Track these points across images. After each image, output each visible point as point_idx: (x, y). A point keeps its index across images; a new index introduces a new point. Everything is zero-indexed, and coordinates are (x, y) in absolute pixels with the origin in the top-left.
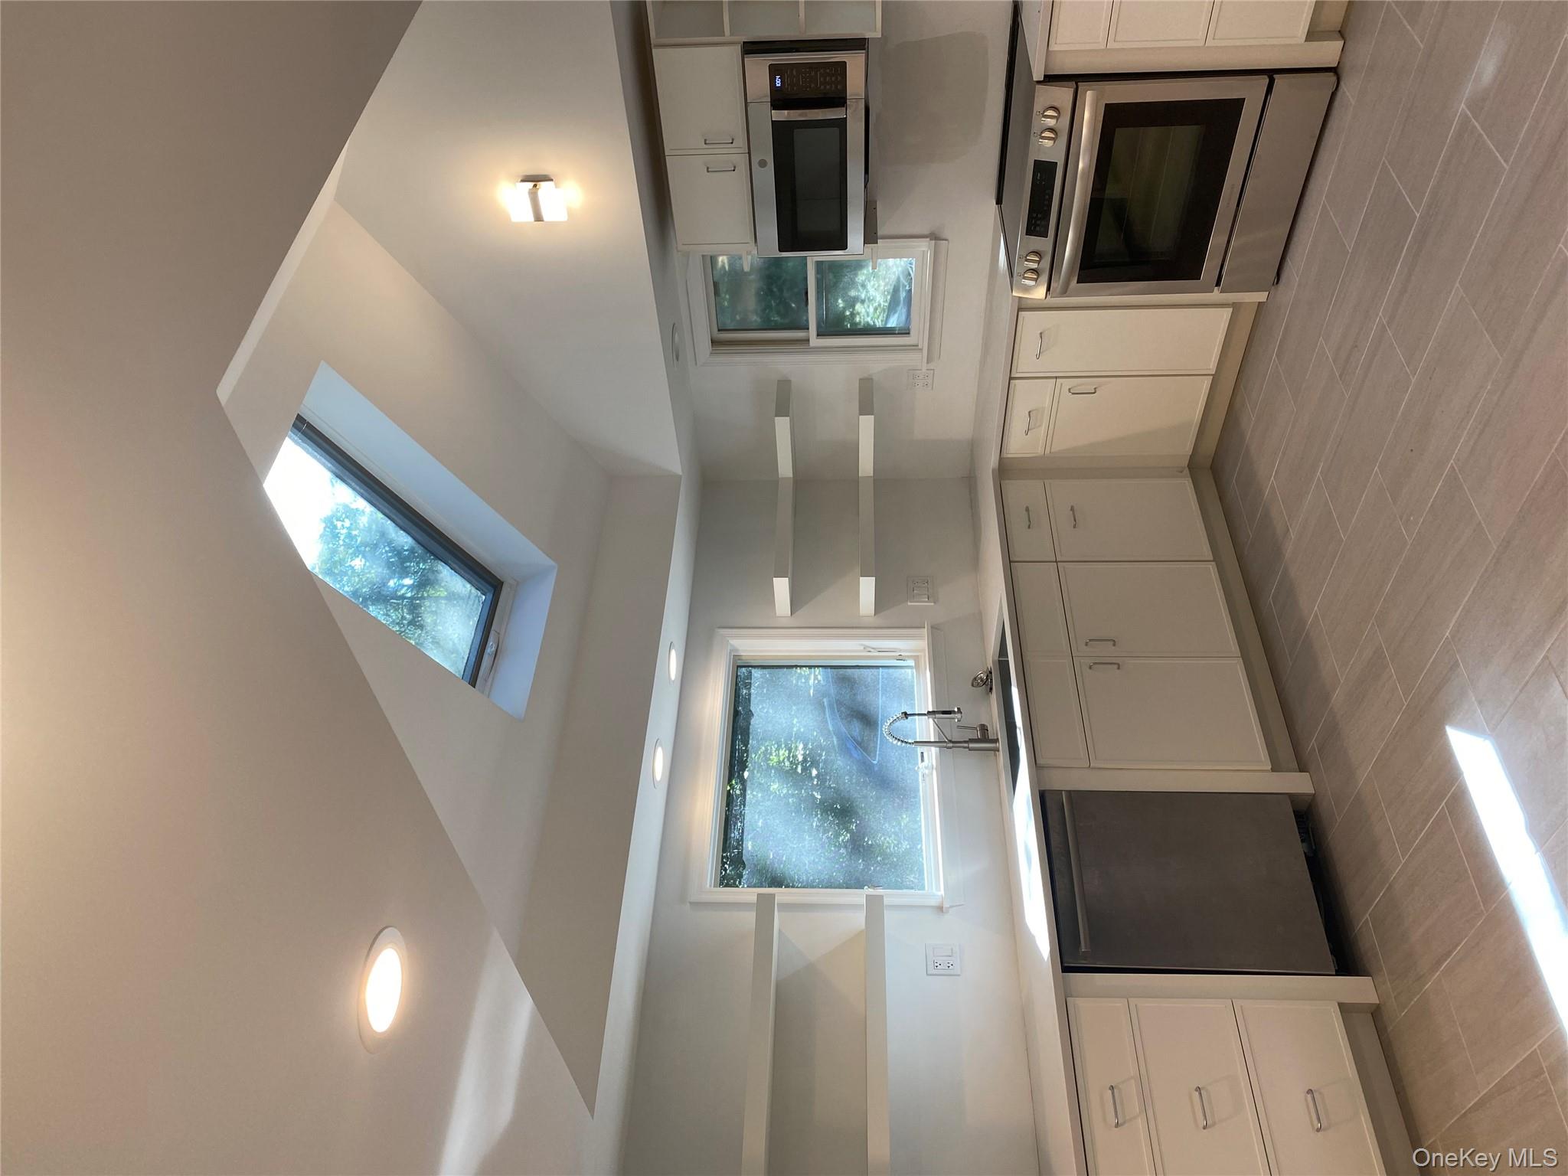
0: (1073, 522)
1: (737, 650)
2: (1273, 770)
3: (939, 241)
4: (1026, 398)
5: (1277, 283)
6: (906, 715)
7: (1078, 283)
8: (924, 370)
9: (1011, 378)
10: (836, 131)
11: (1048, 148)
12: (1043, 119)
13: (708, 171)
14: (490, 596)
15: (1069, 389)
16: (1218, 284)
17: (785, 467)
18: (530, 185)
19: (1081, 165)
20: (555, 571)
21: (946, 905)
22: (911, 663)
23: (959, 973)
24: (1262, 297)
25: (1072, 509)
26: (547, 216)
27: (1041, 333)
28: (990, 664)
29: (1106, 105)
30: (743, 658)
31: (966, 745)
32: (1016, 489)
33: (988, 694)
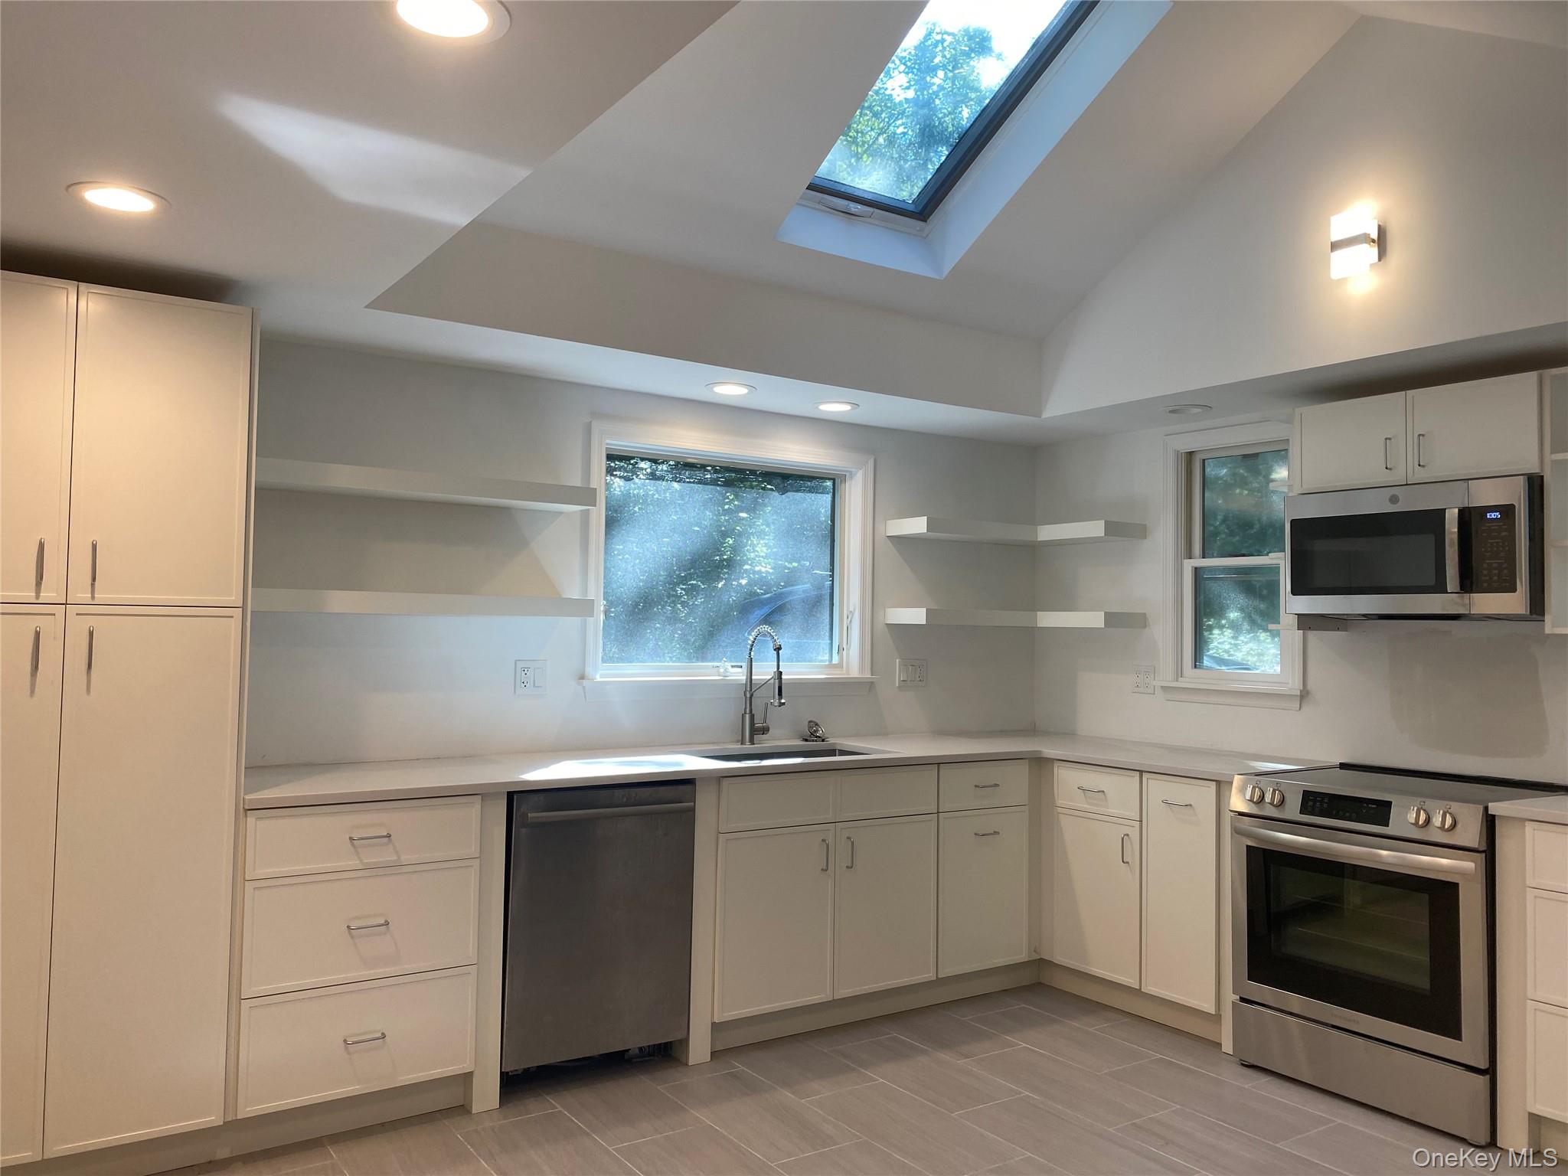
0: (981, 833)
1: (851, 478)
2: (713, 1024)
3: (1299, 698)
4: (1119, 789)
5: (1243, 1065)
6: (778, 649)
7: (1247, 846)
8: (1154, 683)
9: (1141, 772)
10: (1432, 582)
11: (1405, 817)
12: (1441, 812)
13: (1386, 439)
14: (911, 208)
15: (1128, 835)
16: (1242, 1000)
17: (1048, 533)
18: (1374, 236)
19: (1384, 853)
20: (938, 278)
21: (585, 682)
22: (836, 660)
23: (517, 693)
24: (1228, 1046)
25: (996, 833)
26: (1337, 256)
27: (1191, 805)
28: (831, 741)
29: (1458, 884)
30: (843, 485)
31: (748, 711)
32: (1020, 774)
33: (801, 737)
